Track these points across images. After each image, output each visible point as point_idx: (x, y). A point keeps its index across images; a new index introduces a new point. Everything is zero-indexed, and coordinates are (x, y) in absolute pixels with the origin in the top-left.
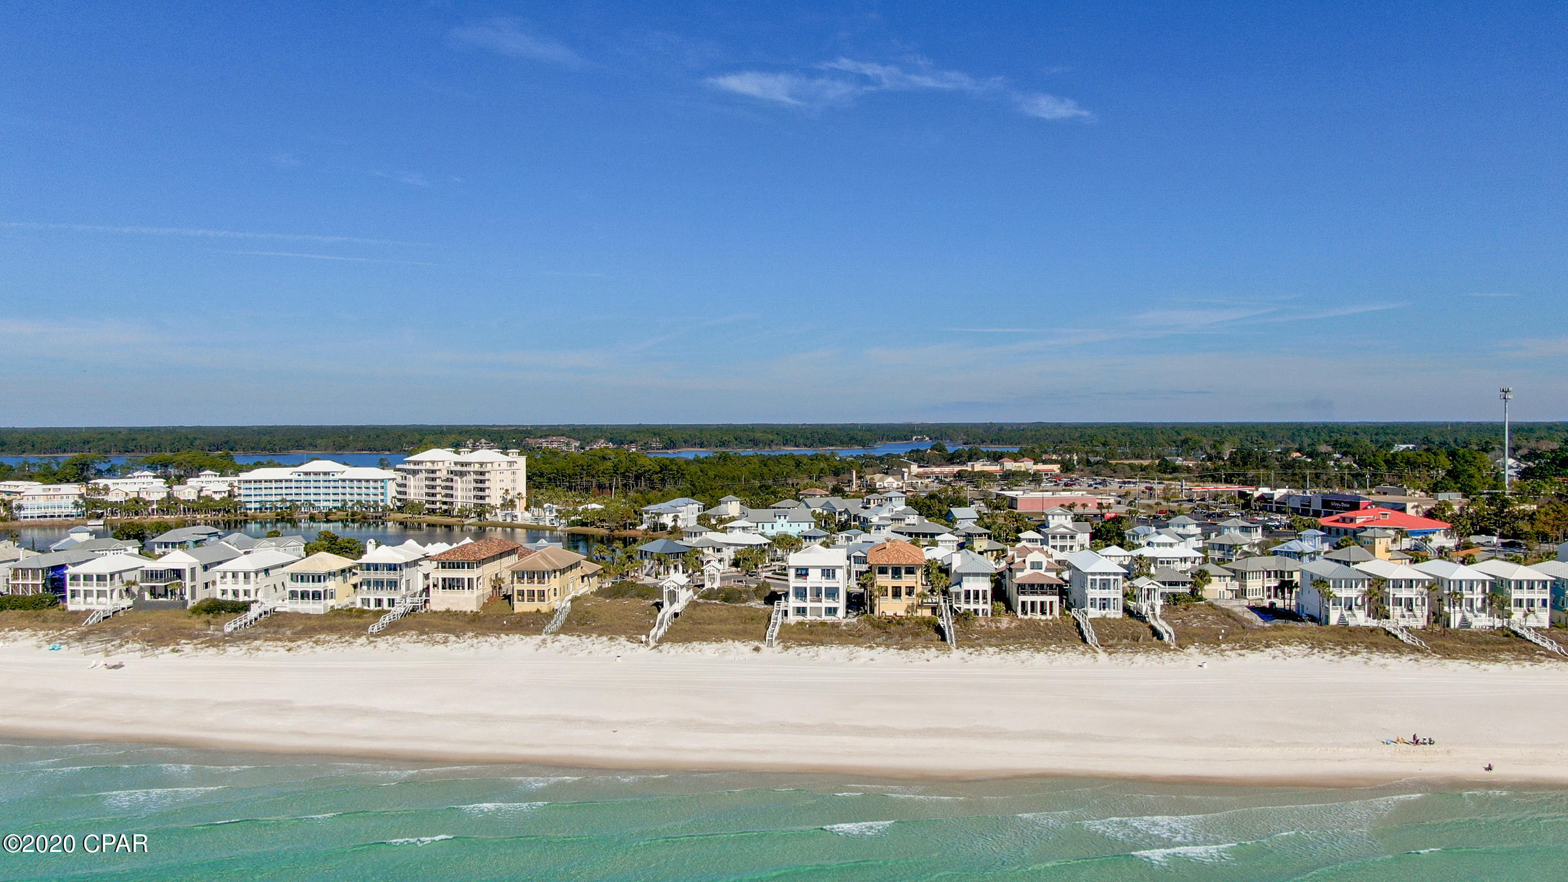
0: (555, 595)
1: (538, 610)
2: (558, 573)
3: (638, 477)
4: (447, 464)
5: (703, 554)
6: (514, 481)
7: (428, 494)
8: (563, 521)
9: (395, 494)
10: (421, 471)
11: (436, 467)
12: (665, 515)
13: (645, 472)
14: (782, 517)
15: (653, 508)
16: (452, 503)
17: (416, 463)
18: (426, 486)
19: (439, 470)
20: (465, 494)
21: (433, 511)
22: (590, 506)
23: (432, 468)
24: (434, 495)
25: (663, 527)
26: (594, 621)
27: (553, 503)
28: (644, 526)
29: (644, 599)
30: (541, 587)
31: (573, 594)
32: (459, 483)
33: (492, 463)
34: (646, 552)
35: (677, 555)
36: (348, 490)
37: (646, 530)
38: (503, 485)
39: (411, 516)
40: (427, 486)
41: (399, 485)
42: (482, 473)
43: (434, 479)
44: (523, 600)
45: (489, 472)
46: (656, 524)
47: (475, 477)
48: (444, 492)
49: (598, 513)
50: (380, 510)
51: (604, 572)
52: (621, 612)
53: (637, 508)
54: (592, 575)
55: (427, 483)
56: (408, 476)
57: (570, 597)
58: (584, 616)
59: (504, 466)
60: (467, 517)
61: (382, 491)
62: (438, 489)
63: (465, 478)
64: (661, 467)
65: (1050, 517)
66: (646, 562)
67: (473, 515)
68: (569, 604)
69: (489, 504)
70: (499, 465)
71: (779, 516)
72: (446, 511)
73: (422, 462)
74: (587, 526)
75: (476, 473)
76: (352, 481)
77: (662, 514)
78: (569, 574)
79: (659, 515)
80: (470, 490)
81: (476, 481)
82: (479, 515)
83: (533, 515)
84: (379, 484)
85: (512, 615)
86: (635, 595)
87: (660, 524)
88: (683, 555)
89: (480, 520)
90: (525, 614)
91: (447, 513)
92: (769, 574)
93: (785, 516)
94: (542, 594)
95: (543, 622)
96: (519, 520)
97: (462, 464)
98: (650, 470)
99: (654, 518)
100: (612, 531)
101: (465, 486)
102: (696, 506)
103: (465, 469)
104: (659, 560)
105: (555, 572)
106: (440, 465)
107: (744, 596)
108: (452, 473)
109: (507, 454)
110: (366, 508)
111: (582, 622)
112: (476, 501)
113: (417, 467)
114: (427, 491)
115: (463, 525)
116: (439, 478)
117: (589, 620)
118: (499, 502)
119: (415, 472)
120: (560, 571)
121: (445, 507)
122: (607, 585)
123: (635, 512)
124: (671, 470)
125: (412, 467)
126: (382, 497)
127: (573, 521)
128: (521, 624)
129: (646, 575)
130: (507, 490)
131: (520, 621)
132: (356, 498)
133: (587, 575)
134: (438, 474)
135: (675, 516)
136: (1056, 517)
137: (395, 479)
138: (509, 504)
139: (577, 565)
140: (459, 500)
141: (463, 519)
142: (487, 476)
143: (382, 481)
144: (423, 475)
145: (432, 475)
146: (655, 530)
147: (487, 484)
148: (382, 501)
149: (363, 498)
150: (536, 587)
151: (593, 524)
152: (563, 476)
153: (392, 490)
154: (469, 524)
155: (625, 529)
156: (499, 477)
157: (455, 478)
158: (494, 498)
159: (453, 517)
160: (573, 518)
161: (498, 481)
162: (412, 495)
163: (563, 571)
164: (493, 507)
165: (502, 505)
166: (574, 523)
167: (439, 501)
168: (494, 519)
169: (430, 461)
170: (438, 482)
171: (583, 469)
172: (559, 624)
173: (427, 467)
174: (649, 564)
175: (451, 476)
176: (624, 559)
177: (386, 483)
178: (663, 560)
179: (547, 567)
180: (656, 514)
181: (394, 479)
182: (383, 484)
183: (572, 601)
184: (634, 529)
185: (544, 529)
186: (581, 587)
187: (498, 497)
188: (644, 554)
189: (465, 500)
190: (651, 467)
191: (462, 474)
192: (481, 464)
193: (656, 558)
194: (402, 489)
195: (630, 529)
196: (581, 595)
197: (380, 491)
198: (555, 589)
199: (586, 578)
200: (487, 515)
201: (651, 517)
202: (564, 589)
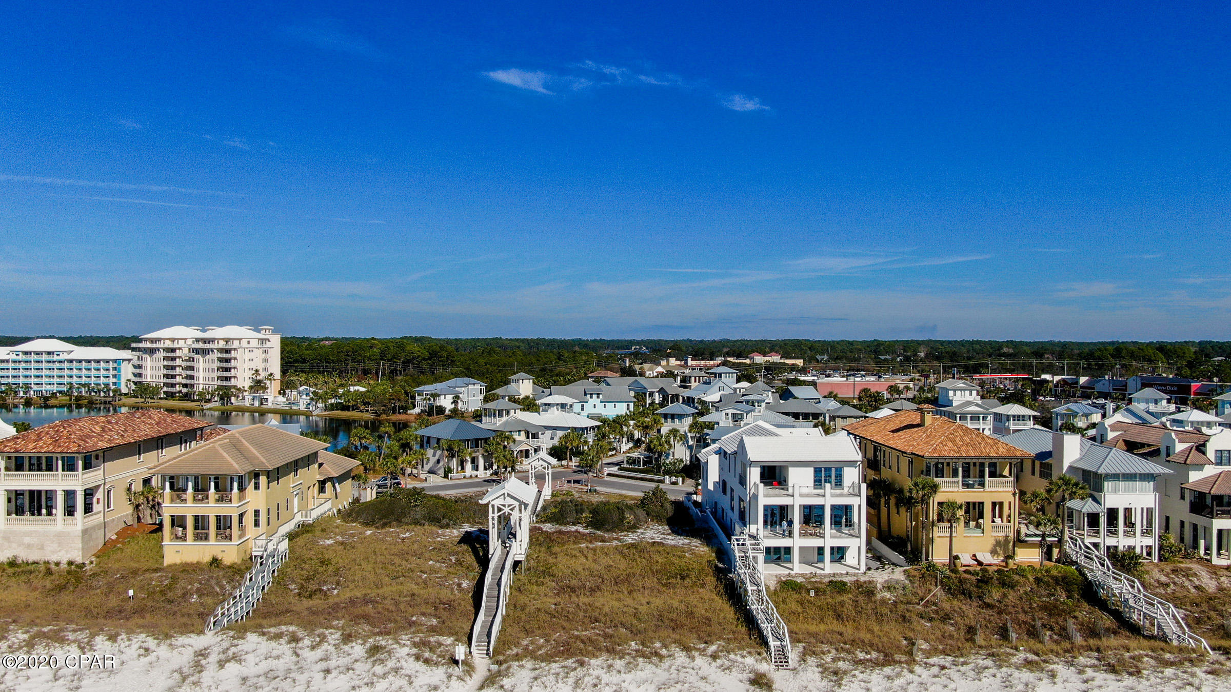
0: (257, 524)
1: (215, 561)
2: (263, 480)
3: (407, 363)
4: (190, 342)
5: (514, 441)
6: (266, 361)
7: (166, 376)
8: (320, 405)
9: (131, 377)
10: (159, 350)
11: (176, 345)
12: (442, 397)
13: (414, 358)
14: (595, 396)
15: (428, 388)
16: (193, 385)
17: (153, 341)
18: (164, 366)
19: (180, 349)
20: (207, 375)
21: (171, 395)
22: (352, 389)
23: (171, 346)
24: (173, 377)
25: (441, 410)
26: (338, 584)
27: (310, 386)
28: (417, 410)
29: (441, 527)
30: (224, 509)
31: (299, 518)
32: (201, 363)
33: (240, 340)
34: (429, 438)
35: (476, 443)
36: (75, 372)
37: (419, 414)
38: (253, 365)
39: (143, 400)
40: (167, 367)
41: (135, 367)
42: (228, 351)
43: (173, 359)
44: (184, 538)
45: (235, 349)
46: (431, 407)
47: (220, 355)
48: (185, 373)
49: (362, 394)
50: (111, 394)
51: (366, 469)
52: (397, 560)
53: (408, 388)
54: (342, 479)
55: (166, 363)
56: (144, 356)
57: (289, 527)
58: (316, 572)
59: (254, 343)
60: (209, 401)
61: (115, 373)
62: (178, 370)
63: (207, 357)
64: (430, 354)
65: (951, 393)
66: (430, 452)
67: (216, 399)
68: (284, 546)
69: (235, 387)
70: (249, 342)
71: (591, 394)
72: (186, 395)
73: (159, 340)
74: (349, 410)
75: (221, 350)
76: (80, 361)
77: (439, 396)
78: (290, 481)
79: (435, 396)
80: (213, 370)
81: (221, 360)
82: (222, 399)
83: (287, 400)
84: (111, 365)
85: (156, 570)
86: (424, 518)
87: (437, 407)
88: (486, 442)
89: (223, 404)
90: (188, 569)
91: (187, 397)
92: (614, 469)
93: (598, 394)
94: (223, 524)
95: (222, 587)
96: (270, 404)
97: (205, 341)
98: (419, 356)
99: (429, 399)
100: (379, 415)
101: (207, 366)
102: (478, 387)
103: (207, 346)
104: (450, 449)
105: (257, 476)
106: (181, 343)
107: (629, 516)
108: (193, 352)
109: (259, 331)
110: (96, 392)
111: (313, 586)
112: (219, 383)
113: (154, 346)
114: (165, 372)
115: (203, 410)
116: (179, 357)
117: (325, 583)
118: (247, 384)
119: (152, 351)
120: (268, 474)
121: (185, 390)
122: (369, 495)
123: (406, 393)
124: (441, 357)
125: (149, 345)
126: (114, 380)
127: (332, 404)
128: (170, 595)
129: (429, 472)
130: (257, 371)
131: (170, 588)
132: (84, 380)
133: (330, 479)
134: (178, 353)
135: (456, 397)
136: (958, 393)
137: (132, 359)
138: (258, 385)
139: (310, 459)
140: (201, 381)
141: (203, 403)
142: (233, 354)
143: (115, 361)
144: (161, 354)
145: (171, 355)
146: (430, 413)
147: (233, 363)
148: (115, 384)
149: (93, 380)
150: (212, 508)
151: (355, 407)
152: (327, 362)
153: (127, 372)
154: (210, 409)
155: (394, 413)
156: (248, 355)
157: (196, 357)
158: (242, 379)
159: (194, 401)
160: (333, 401)
161: (247, 360)
162: (149, 377)
163: (275, 475)
164: (239, 389)
165: (251, 388)
166: (333, 407)
167: (179, 384)
168: (241, 404)
169: (169, 339)
170: (178, 362)
171: (348, 355)
172: (255, 595)
173: (166, 346)
174: (434, 455)
175: (192, 355)
176: (396, 448)
177: (120, 364)
178: (456, 449)
179: (237, 466)
180: (432, 395)
181: (129, 360)
182: (115, 365)
183: (292, 536)
184: (405, 413)
185: (299, 413)
186: (317, 502)
187: (247, 378)
188: (425, 442)
189: (207, 382)
190: (419, 354)
191: (205, 352)
192: (227, 341)
193: (445, 446)
194: (138, 371)
195: (400, 413)
196: (317, 521)
197: (112, 372)
198: (257, 513)
199: (328, 485)
200: (233, 399)
201: (425, 399)
202: (278, 512)
